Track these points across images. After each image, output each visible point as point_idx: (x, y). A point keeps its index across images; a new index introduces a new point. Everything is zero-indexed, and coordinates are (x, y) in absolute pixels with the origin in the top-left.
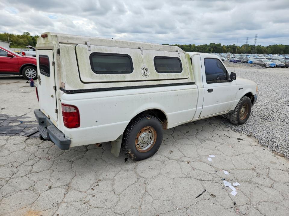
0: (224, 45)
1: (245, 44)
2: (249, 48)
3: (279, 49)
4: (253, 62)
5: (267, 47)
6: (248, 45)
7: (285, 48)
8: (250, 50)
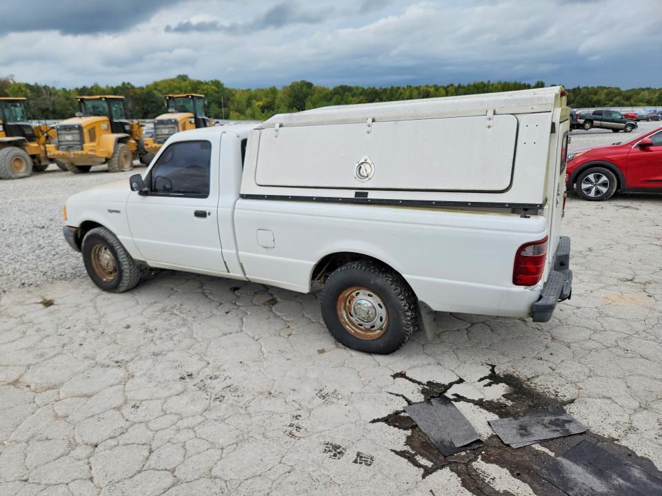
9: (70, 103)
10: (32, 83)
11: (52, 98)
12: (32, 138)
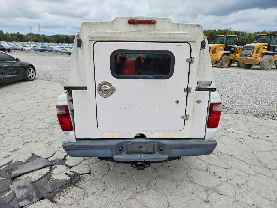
0: (7, 33)
1: (30, 32)
2: (35, 37)
3: (62, 39)
4: (58, 50)
5: (52, 37)
6: (33, 34)
7: (66, 38)
8: (36, 39)
9: (250, 39)
10: (237, 31)
11: (243, 37)
12: (233, 52)
